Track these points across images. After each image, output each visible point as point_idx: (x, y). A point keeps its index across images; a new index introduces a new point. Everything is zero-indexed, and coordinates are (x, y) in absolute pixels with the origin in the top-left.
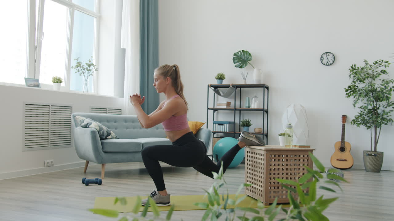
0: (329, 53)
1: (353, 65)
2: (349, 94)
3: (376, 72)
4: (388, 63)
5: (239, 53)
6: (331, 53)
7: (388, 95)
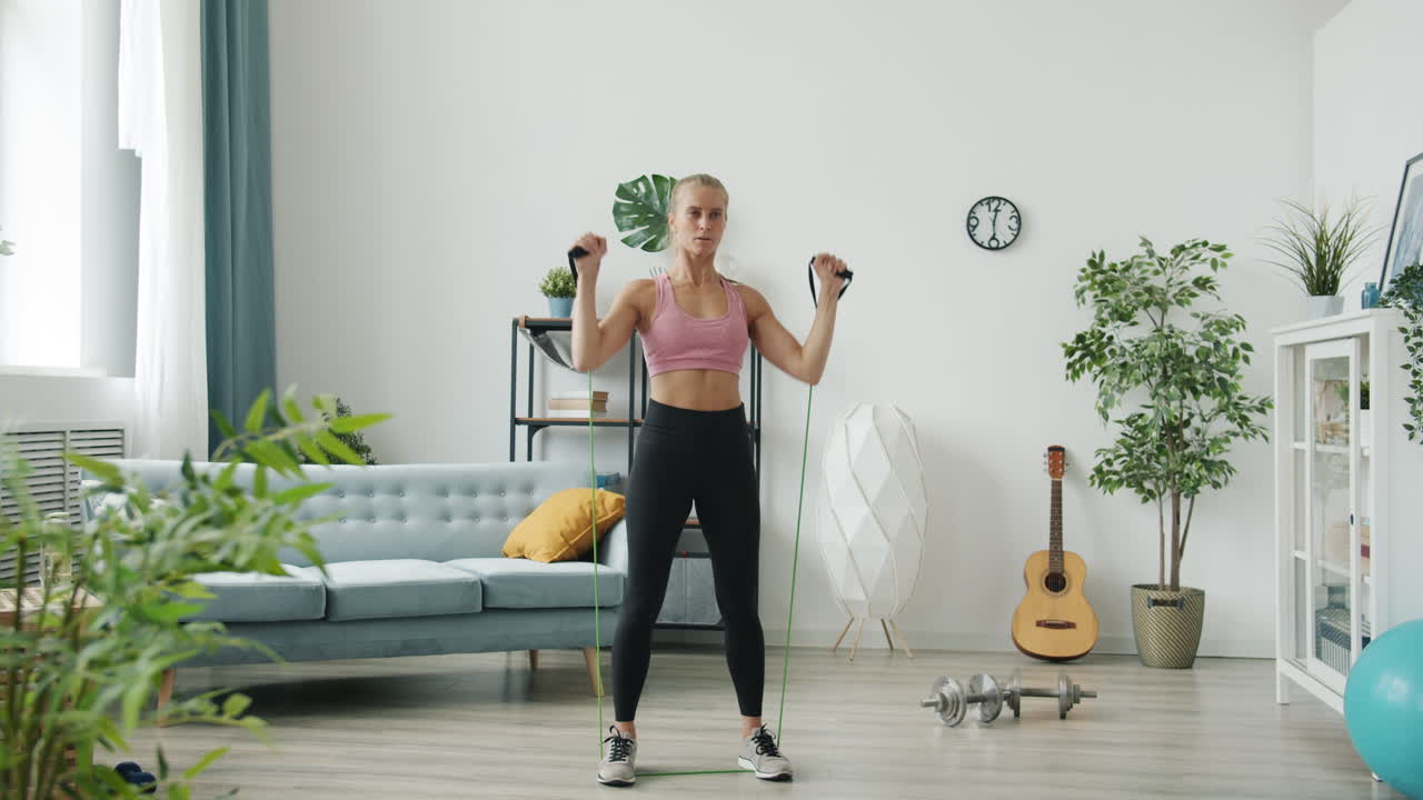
0: (999, 199)
1: (1094, 255)
2: (1077, 366)
3: (1181, 283)
4: (1226, 251)
5: (641, 185)
6: (1007, 201)
7: (1226, 376)
